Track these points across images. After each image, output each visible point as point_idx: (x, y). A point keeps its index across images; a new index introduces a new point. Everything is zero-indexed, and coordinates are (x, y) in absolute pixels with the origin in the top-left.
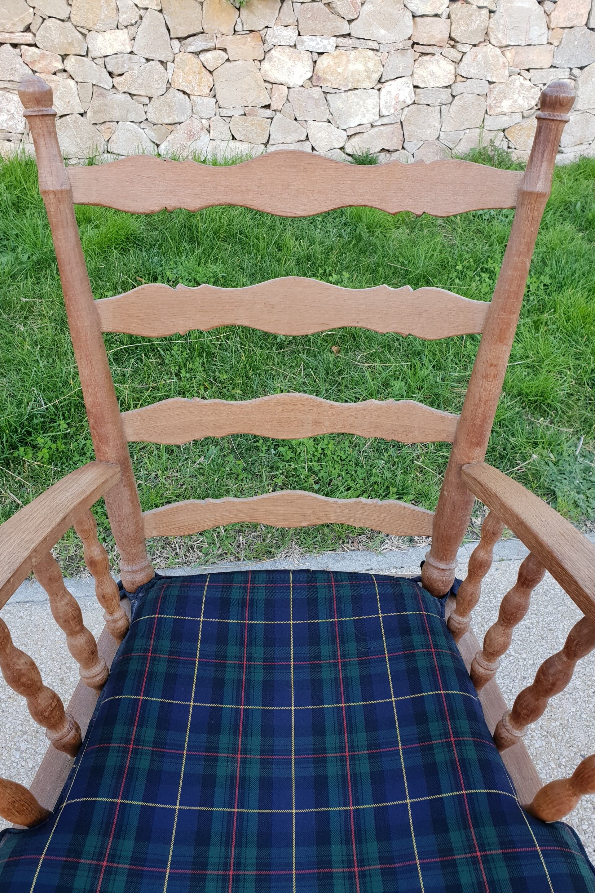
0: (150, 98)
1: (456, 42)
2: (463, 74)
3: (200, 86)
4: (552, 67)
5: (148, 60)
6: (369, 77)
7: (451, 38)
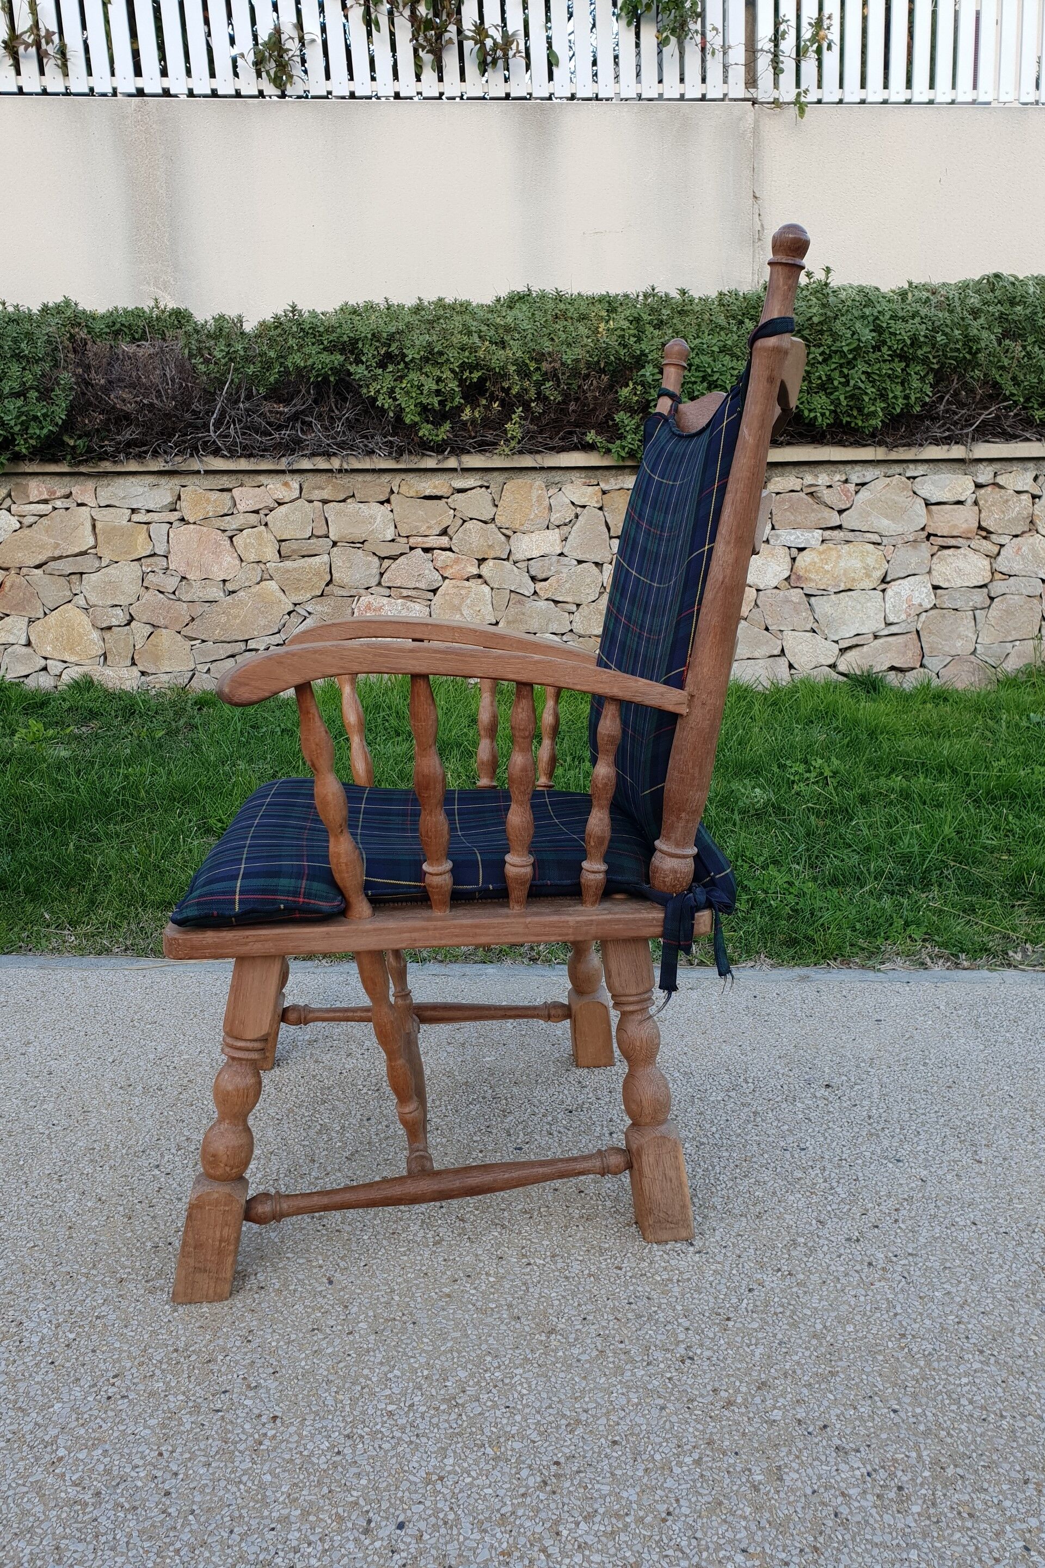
0: (578, 605)
1: (989, 532)
2: (1004, 570)
5: (580, 562)
6: (868, 575)
7: (980, 528)
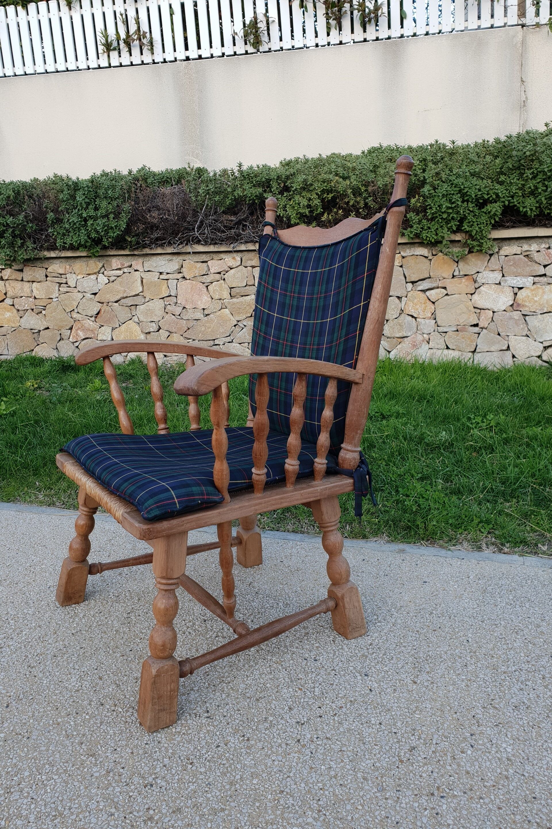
3: (424, 312)
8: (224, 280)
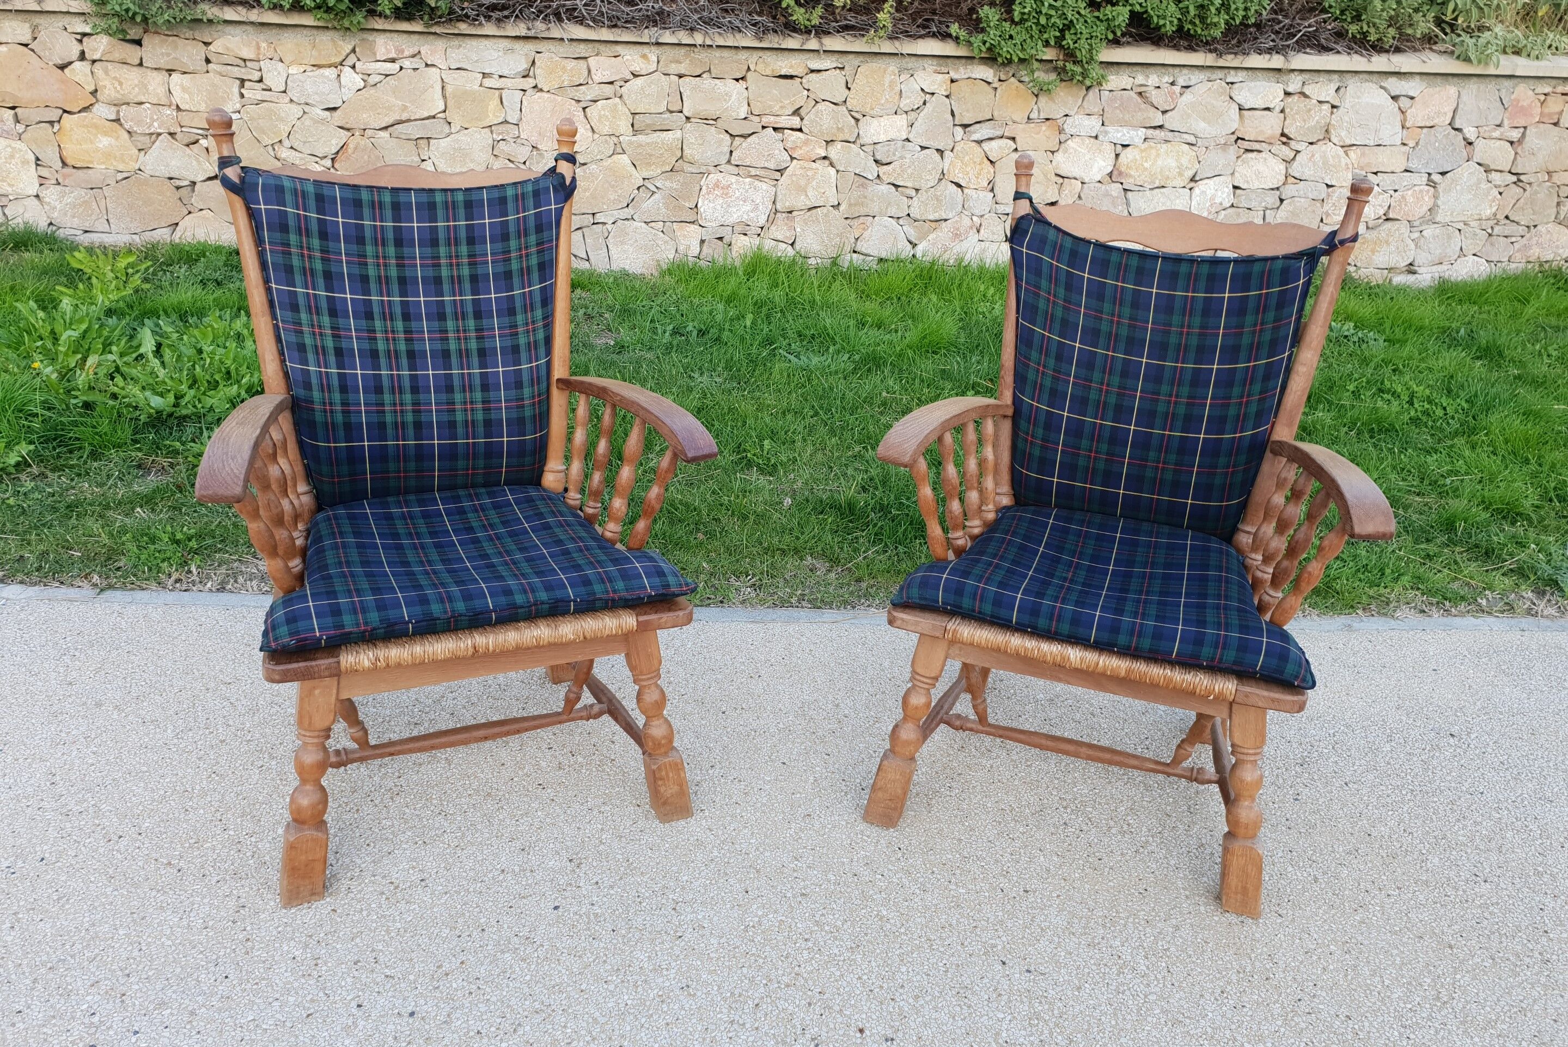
0: (917, 190)
1: (1289, 138)
2: (1296, 175)
3: (977, 178)
4: (1406, 171)
5: (923, 148)
6: (1180, 174)
7: (1283, 135)
8: (621, 97)
